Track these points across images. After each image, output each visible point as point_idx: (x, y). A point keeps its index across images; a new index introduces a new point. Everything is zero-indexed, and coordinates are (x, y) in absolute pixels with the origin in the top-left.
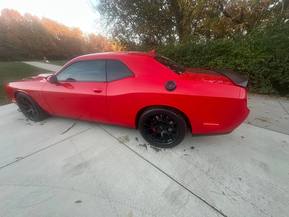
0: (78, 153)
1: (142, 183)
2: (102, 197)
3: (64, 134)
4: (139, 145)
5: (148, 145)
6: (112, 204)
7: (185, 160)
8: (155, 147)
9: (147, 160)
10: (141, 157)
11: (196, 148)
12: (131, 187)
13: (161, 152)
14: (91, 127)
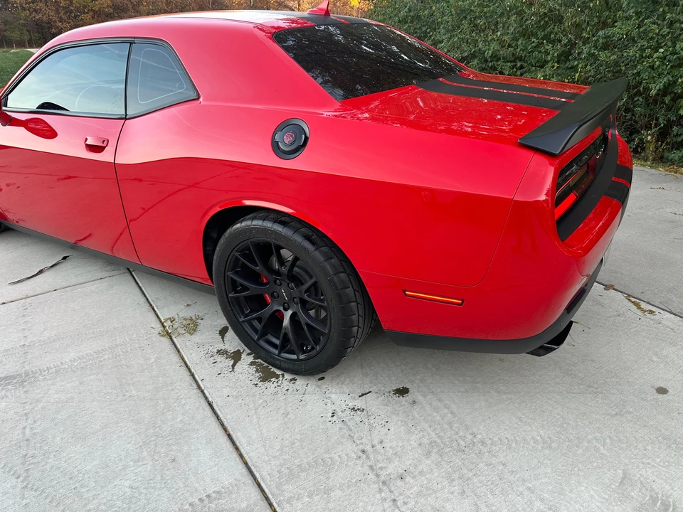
0: (24, 345)
1: (145, 462)
2: (12, 472)
3: (19, 285)
4: (218, 351)
5: (249, 354)
6: (26, 496)
7: (340, 425)
8: (266, 364)
9: (210, 400)
10: (199, 387)
11: (414, 394)
12: (107, 466)
13: (275, 384)
14: (105, 274)
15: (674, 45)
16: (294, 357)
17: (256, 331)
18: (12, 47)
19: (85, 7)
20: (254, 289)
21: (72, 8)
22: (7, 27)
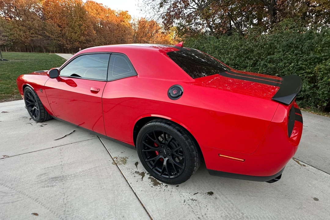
0: (61, 165)
1: (112, 217)
2: (60, 218)
3: (57, 141)
4: (136, 172)
5: (147, 174)
7: (188, 206)
8: (155, 179)
9: (135, 192)
10: (130, 186)
11: (216, 195)
12: (97, 217)
13: (160, 187)
14: (90, 138)
15: (298, 62)
16: (168, 177)
17: (152, 165)
18: (50, 52)
19: (76, 40)
20: (152, 149)
21: (72, 40)
22: (48, 46)
